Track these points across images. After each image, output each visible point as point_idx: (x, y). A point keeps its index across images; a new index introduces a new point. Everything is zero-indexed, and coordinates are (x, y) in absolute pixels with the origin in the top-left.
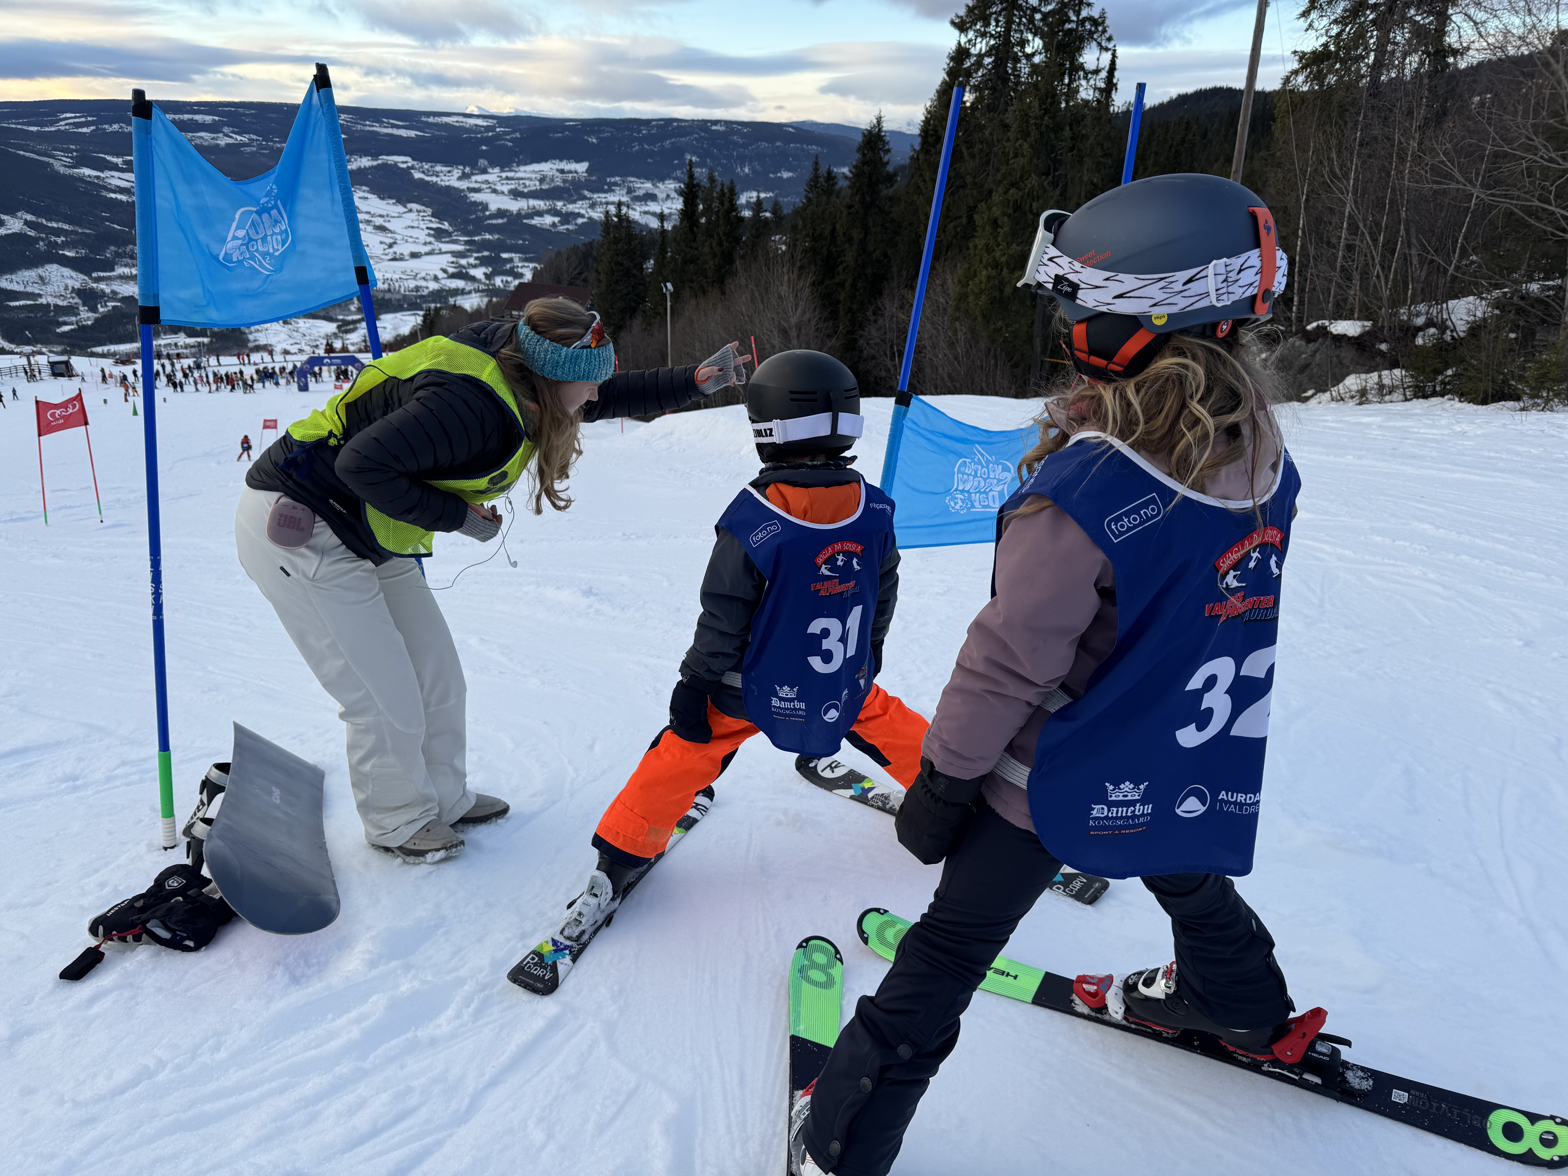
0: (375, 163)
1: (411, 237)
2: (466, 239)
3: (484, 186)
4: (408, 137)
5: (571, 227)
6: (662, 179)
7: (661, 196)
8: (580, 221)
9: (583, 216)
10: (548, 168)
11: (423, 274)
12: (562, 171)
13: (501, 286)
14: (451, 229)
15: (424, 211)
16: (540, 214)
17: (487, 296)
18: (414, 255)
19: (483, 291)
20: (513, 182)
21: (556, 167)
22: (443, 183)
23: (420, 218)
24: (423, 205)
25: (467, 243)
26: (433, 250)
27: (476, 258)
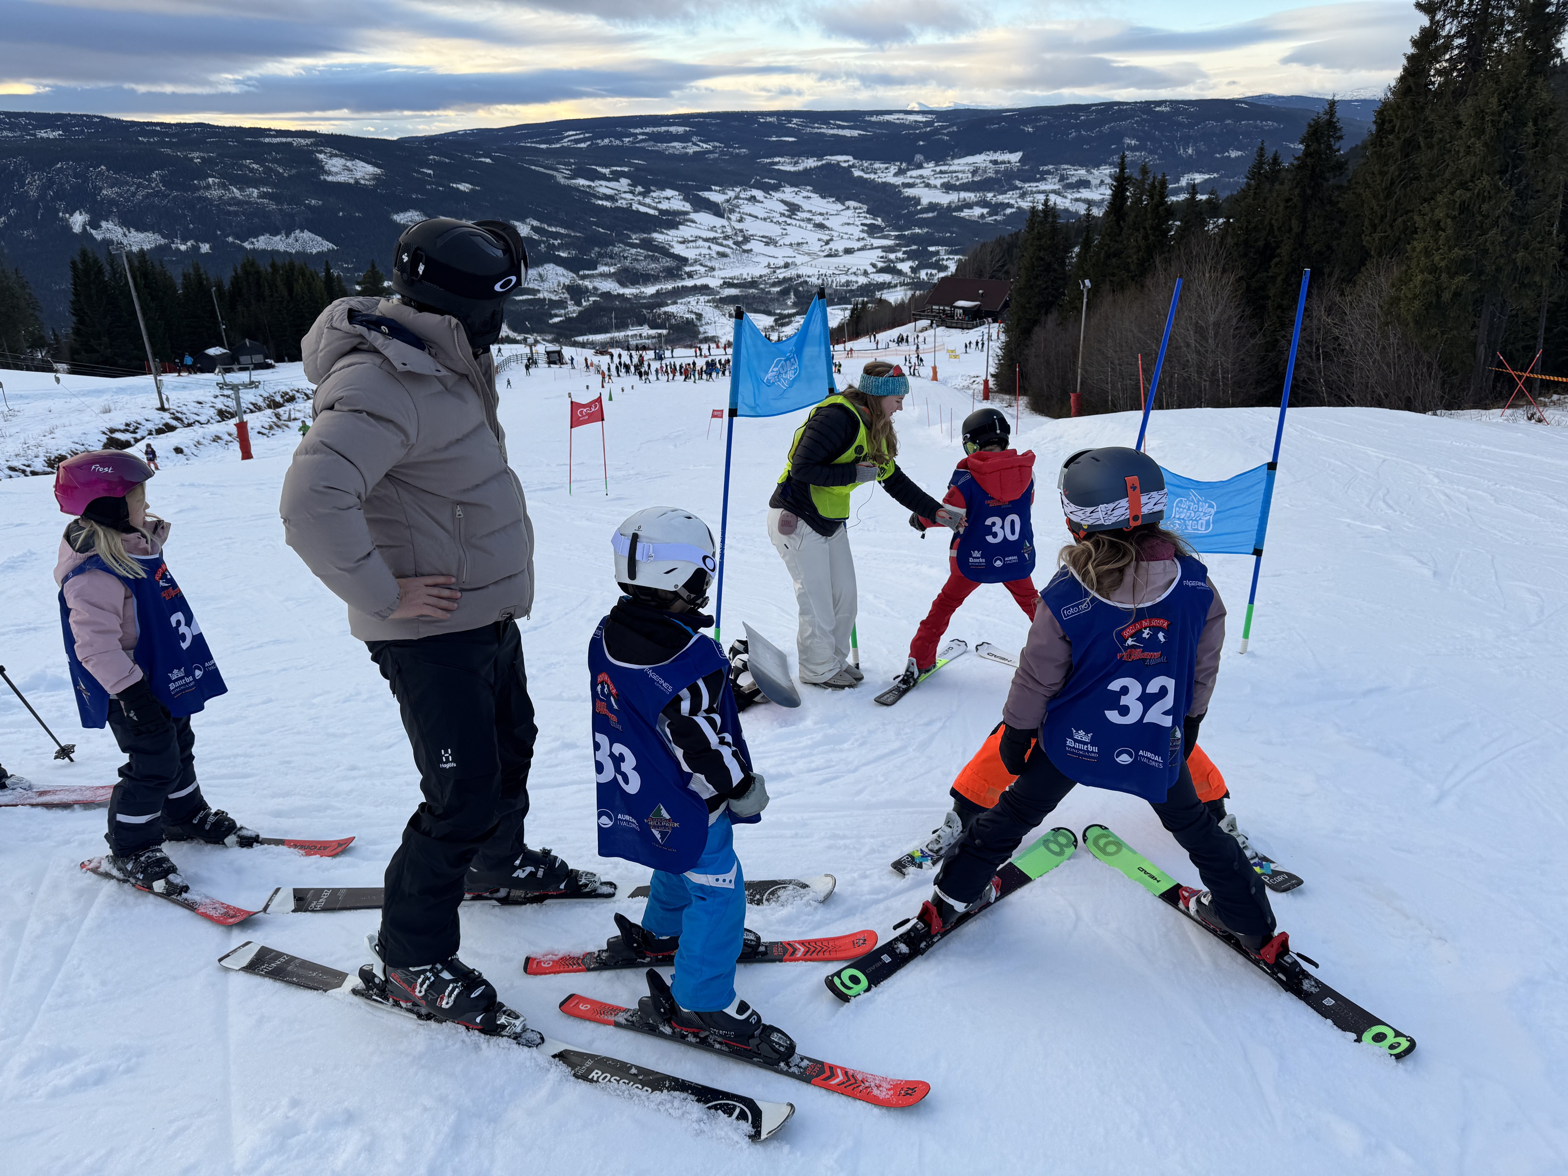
0: (820, 163)
1: (846, 234)
2: (897, 233)
3: (918, 181)
4: (851, 137)
5: (998, 218)
6: (1097, 166)
7: (1095, 182)
8: (1009, 211)
9: (1012, 206)
10: (981, 159)
11: (854, 270)
12: (995, 162)
13: (926, 279)
14: (883, 225)
15: (860, 208)
16: (969, 206)
17: (911, 289)
18: (848, 251)
19: (908, 284)
20: (946, 175)
21: (989, 158)
22: (880, 180)
23: (856, 215)
24: (859, 202)
25: (897, 237)
26: (865, 245)
27: (904, 253)
